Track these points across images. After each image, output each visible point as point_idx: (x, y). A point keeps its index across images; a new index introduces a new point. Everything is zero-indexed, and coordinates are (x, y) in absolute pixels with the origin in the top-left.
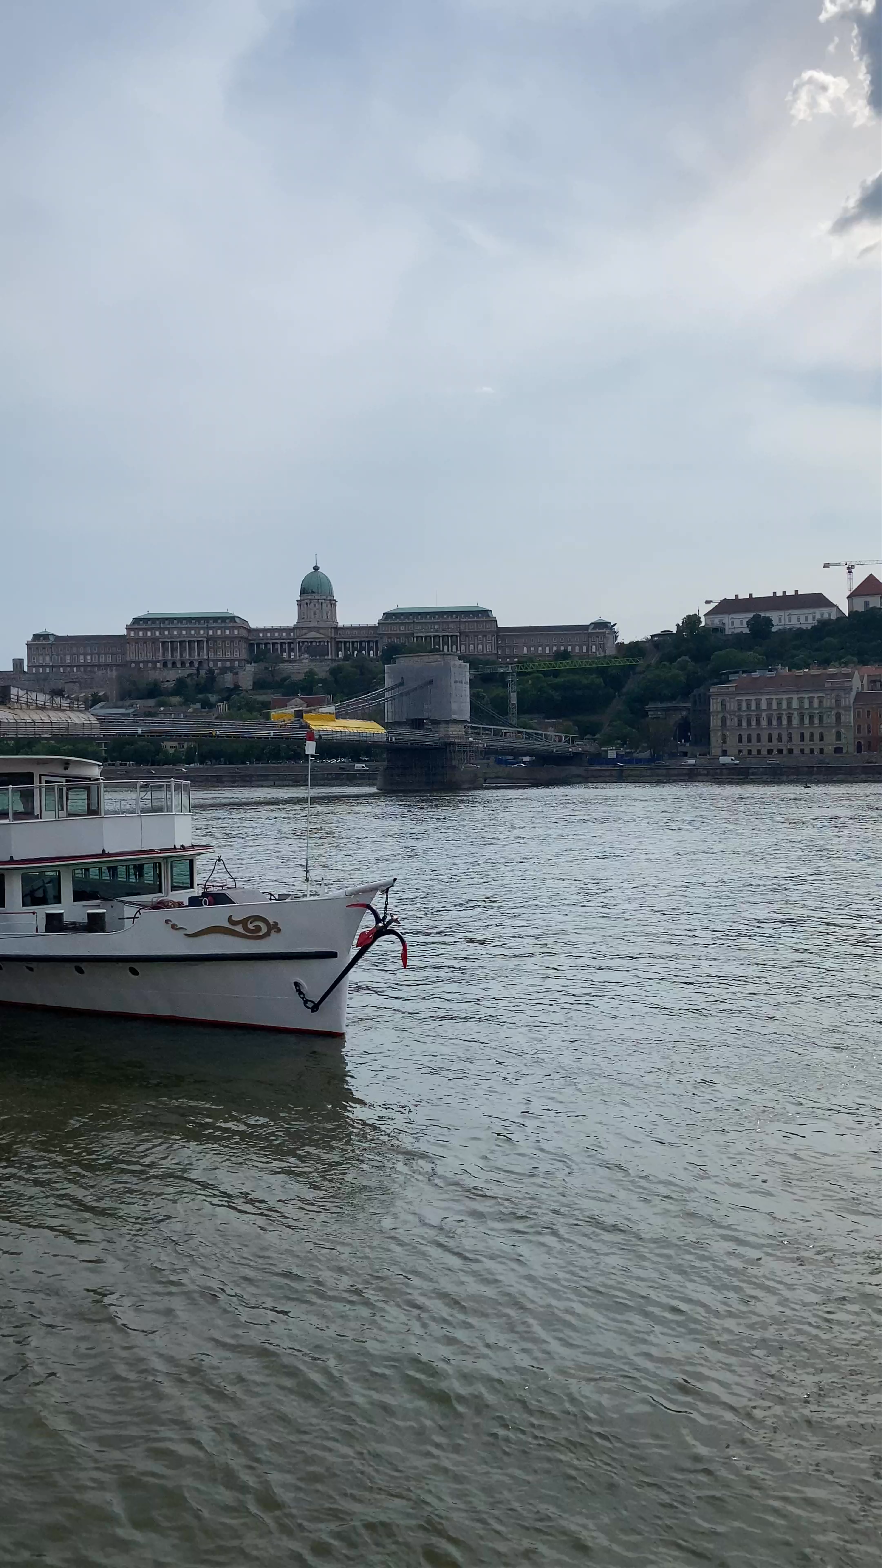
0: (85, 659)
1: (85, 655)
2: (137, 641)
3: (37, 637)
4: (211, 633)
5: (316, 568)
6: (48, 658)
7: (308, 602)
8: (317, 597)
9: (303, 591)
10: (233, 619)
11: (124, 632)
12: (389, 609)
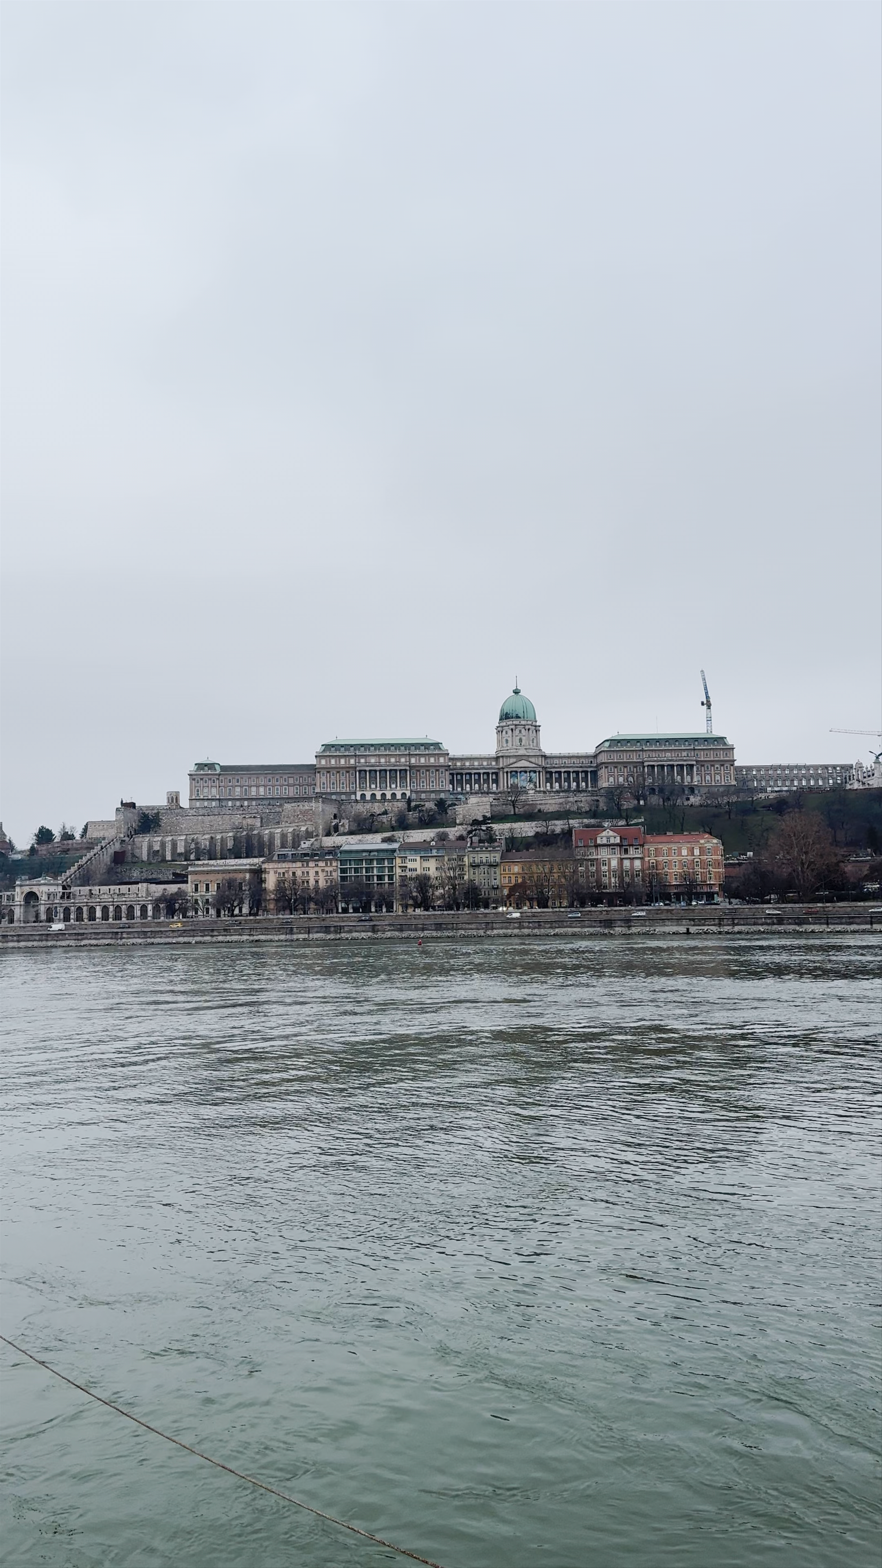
0: (258, 791)
1: (258, 786)
2: (328, 770)
3: (200, 766)
4: (413, 760)
5: (516, 692)
6: (214, 791)
7: (513, 727)
8: (523, 723)
9: (505, 716)
10: (437, 745)
11: (313, 761)
12: (612, 734)
